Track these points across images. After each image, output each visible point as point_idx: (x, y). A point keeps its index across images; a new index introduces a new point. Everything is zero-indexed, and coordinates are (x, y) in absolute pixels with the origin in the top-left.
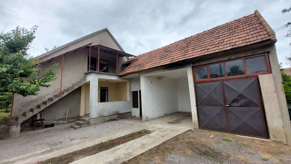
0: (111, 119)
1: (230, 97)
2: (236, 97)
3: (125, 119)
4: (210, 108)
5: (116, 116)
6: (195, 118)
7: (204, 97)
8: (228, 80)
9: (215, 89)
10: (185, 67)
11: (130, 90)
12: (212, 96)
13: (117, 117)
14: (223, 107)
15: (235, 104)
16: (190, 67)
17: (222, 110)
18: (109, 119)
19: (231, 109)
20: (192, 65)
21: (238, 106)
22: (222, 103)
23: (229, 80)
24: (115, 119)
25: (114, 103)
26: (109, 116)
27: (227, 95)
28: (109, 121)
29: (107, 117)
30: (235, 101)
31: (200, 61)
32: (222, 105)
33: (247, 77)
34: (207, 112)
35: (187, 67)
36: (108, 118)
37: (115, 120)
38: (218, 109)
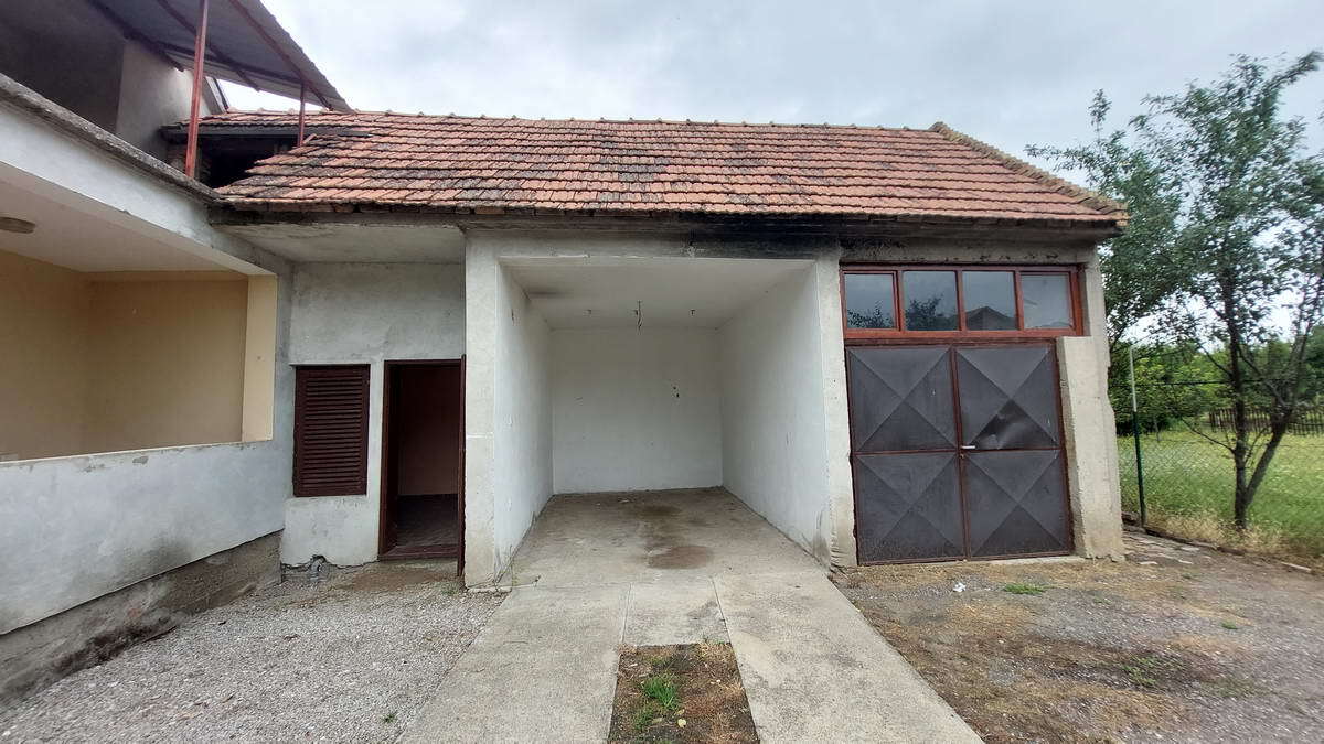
0: (100, 641)
1: (978, 413)
2: (996, 413)
3: (230, 600)
4: (905, 461)
5: (149, 597)
6: (846, 514)
7: (886, 411)
8: (968, 344)
9: (926, 380)
10: (809, 256)
11: (282, 353)
12: (917, 409)
13: (161, 604)
14: (952, 455)
15: (991, 441)
16: (832, 260)
17: (948, 465)
18: (79, 646)
19: (979, 459)
20: (840, 253)
21: (1001, 449)
22: (950, 437)
23: (973, 345)
24: (147, 622)
25: (144, 461)
26: (77, 618)
27: (967, 405)
28: (70, 665)
29: (50, 627)
30: (994, 427)
31: (880, 244)
32: (947, 448)
33: (1025, 341)
34: (892, 484)
35: (817, 258)
36: (60, 642)
37: (139, 635)
38: (936, 464)
